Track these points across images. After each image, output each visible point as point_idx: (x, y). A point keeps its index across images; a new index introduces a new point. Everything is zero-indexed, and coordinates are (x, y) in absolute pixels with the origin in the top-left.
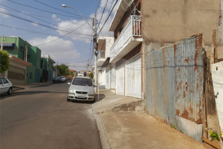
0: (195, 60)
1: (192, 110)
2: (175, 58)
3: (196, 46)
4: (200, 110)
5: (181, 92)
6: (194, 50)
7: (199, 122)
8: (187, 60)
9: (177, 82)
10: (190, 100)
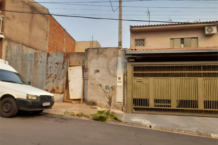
0: (63, 64)
1: (58, 88)
2: (47, 60)
3: (64, 58)
4: (63, 88)
5: (51, 79)
6: (62, 59)
7: (62, 93)
8: (57, 64)
9: (48, 74)
10: (57, 84)
